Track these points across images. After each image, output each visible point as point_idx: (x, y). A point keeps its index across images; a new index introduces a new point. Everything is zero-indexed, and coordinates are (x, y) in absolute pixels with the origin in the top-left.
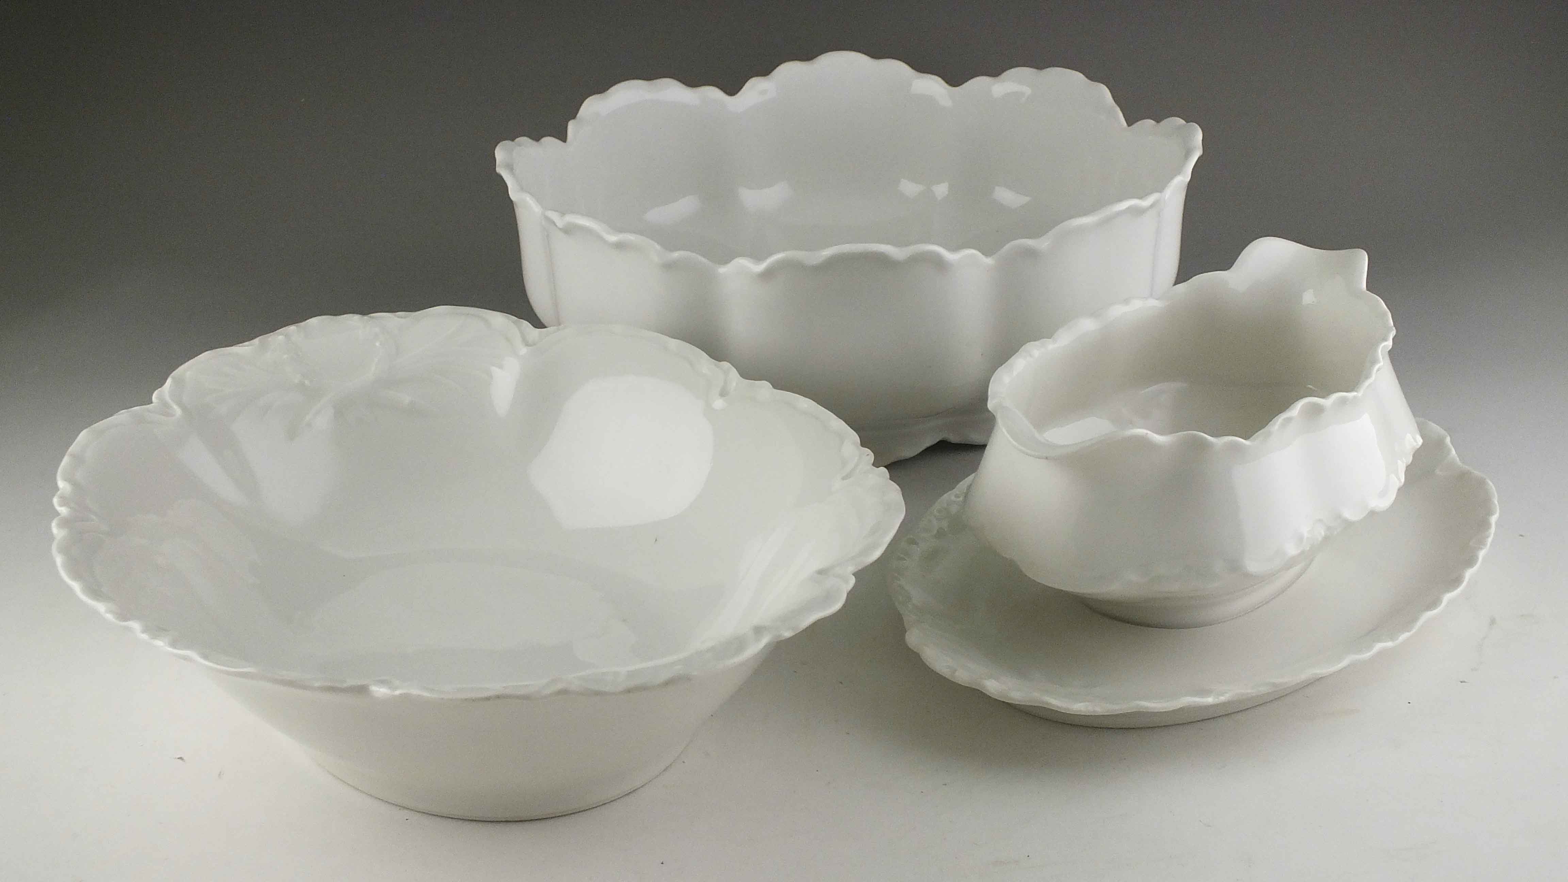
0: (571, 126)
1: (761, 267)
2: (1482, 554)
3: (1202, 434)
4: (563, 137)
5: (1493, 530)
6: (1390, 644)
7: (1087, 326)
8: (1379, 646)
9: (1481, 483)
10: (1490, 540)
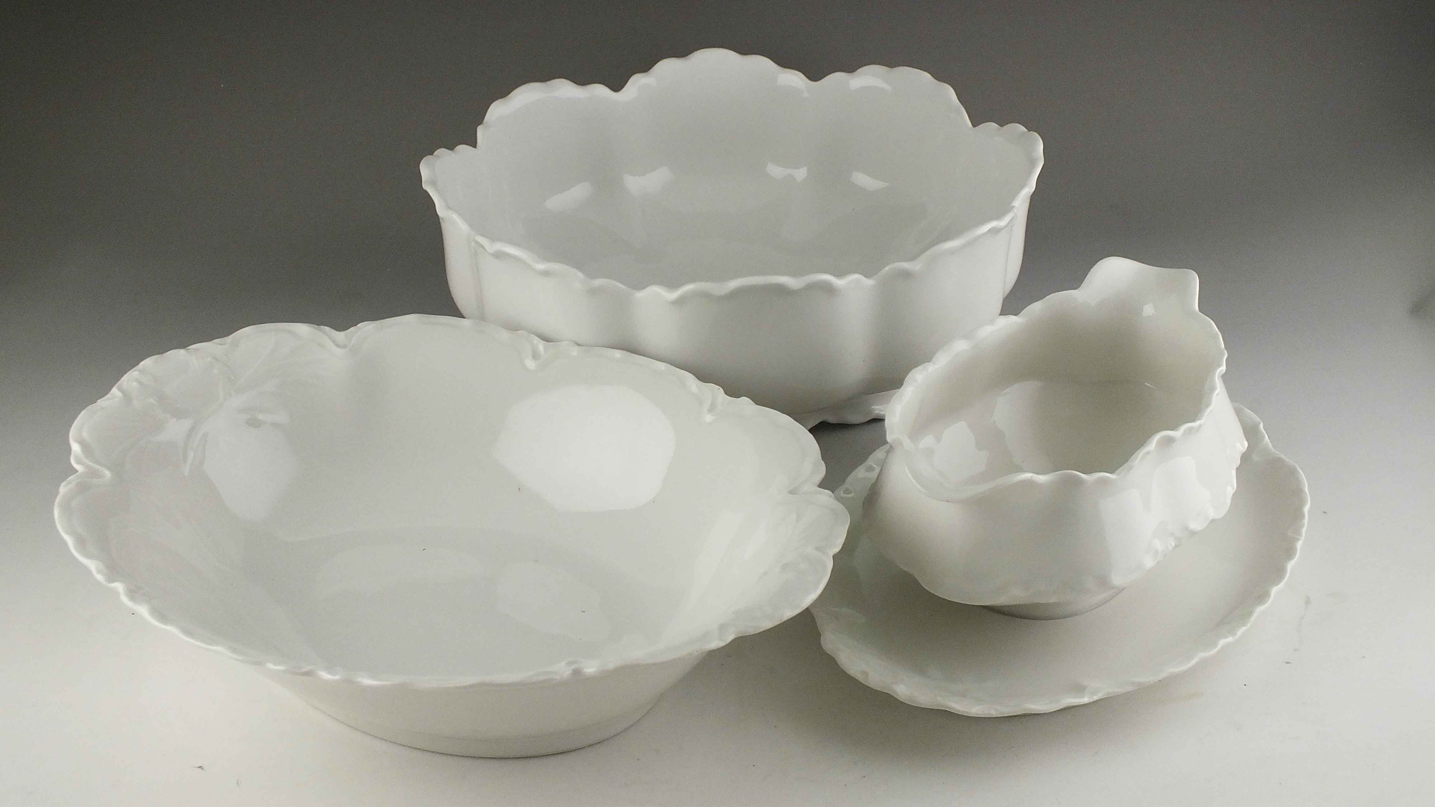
0: (480, 131)
1: (675, 295)
2: (1299, 545)
3: (1077, 472)
4: (474, 144)
5: (1306, 521)
6: (1230, 639)
7: (960, 347)
8: (1222, 642)
9: (1293, 472)
10: (1304, 530)
